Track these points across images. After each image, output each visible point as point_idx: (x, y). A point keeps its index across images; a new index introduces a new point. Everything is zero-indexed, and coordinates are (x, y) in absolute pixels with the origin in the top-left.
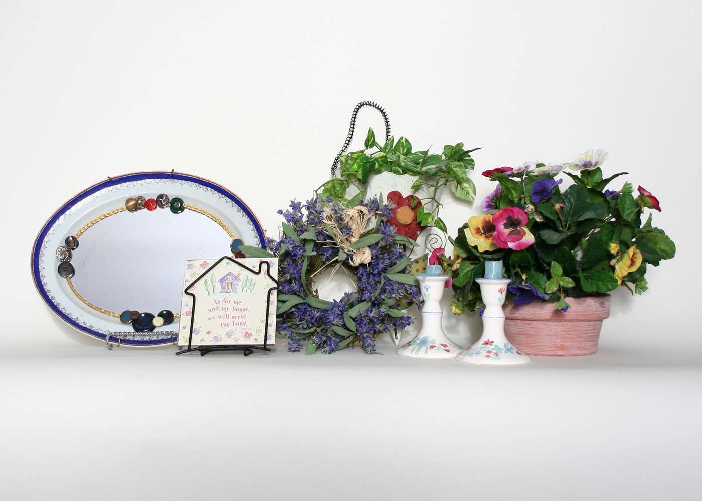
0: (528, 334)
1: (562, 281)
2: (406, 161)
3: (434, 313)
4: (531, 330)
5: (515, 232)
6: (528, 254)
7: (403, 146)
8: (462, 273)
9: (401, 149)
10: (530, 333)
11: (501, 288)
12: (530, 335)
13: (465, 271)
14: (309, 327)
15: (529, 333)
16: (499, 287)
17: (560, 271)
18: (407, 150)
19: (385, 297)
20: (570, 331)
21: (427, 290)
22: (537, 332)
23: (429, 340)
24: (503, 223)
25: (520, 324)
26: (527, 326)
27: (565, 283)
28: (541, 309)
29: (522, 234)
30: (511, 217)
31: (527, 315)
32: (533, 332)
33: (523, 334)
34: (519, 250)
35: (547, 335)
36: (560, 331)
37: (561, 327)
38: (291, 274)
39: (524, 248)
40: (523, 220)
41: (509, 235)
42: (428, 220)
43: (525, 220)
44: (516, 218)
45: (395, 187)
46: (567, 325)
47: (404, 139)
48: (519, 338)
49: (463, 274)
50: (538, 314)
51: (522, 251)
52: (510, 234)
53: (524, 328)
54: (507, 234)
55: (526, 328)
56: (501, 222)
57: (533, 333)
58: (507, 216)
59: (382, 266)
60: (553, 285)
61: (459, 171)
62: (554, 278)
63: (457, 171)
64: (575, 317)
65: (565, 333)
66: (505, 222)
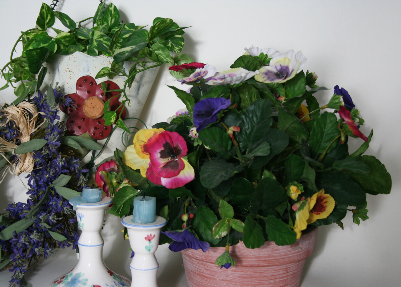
0: (203, 276)
1: (235, 224)
2: (101, 39)
4: (206, 272)
5: (172, 163)
6: (189, 191)
7: (111, 15)
8: (122, 201)
9: (110, 18)
10: (206, 275)
12: (206, 277)
13: (127, 198)
15: (203, 274)
16: (146, 234)
17: (231, 213)
18: (115, 21)
19: (43, 217)
20: (252, 277)
21: (81, 219)
22: (212, 276)
23: (81, 279)
24: (159, 151)
25: (195, 263)
26: (202, 266)
27: (238, 227)
28: (214, 251)
29: (180, 167)
30: (169, 144)
31: (199, 255)
32: (208, 274)
33: (199, 275)
34: (174, 187)
35: (224, 280)
36: (239, 277)
37: (240, 273)
39: (181, 185)
40: (182, 149)
41: (164, 167)
42: (111, 119)
43: (184, 149)
44: (175, 145)
45: (88, 70)
46: (248, 271)
47: (113, 7)
48: (195, 278)
49: (123, 203)
50: (210, 256)
51: (178, 189)
52: (166, 165)
53: (198, 267)
54: (162, 166)
55: (200, 268)
56: (159, 149)
57: (208, 276)
58: (164, 142)
59: (47, 176)
60: (222, 228)
61: (162, 55)
62: (224, 219)
63: (160, 54)
64: (256, 264)
65: (245, 280)
66: (163, 149)
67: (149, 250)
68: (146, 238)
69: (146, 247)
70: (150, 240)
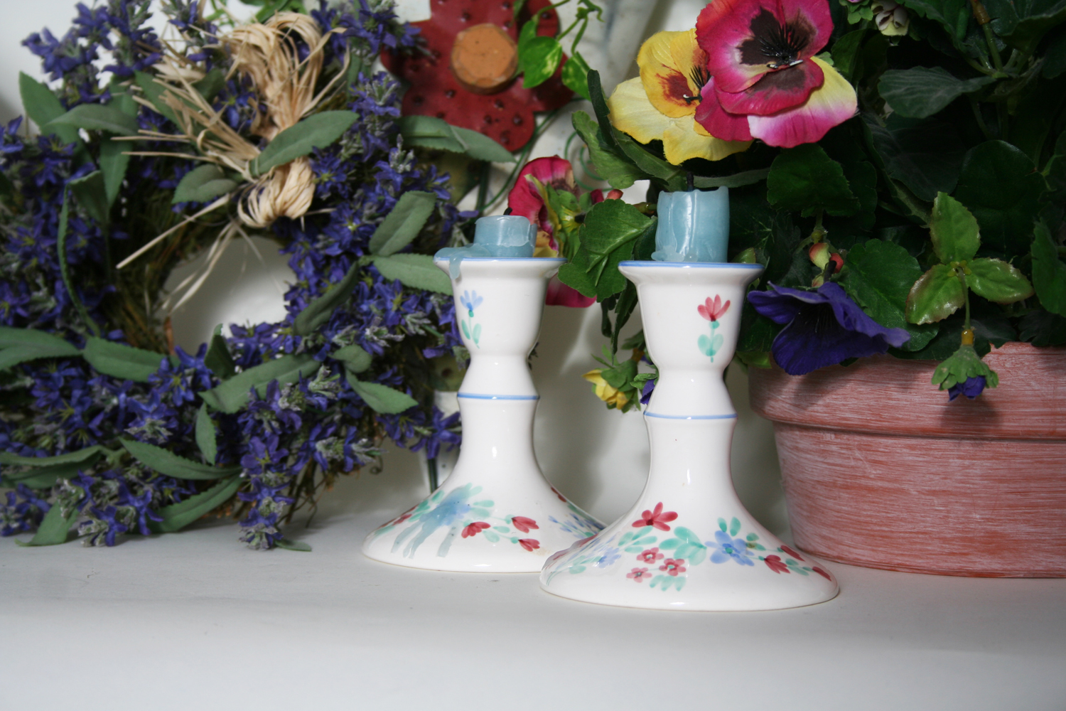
0: (861, 487)
1: (981, 275)
3: (499, 398)
4: (873, 472)
5: (783, 75)
6: (837, 164)
8: (603, 246)
10: (870, 483)
11: (708, 300)
12: (871, 490)
13: (619, 240)
14: (73, 447)
15: (863, 482)
16: (701, 295)
17: (972, 237)
19: (342, 338)
20: (1028, 479)
21: (471, 310)
22: (895, 481)
23: (471, 501)
24: (738, 43)
25: (834, 448)
26: (858, 454)
27: (991, 285)
28: (905, 388)
29: (809, 83)
30: (771, 15)
31: (852, 411)
32: (881, 478)
33: (846, 487)
34: (790, 144)
35: (934, 493)
36: (984, 477)
37: (987, 464)
38: (27, 256)
39: (813, 138)
40: (813, 25)
41: (755, 86)
42: (545, 65)
43: (820, 26)
44: (789, 18)
46: (1015, 456)
48: (830, 503)
49: (605, 251)
50: (892, 407)
51: (803, 151)
52: (760, 83)
53: (845, 462)
54: (749, 84)
55: (853, 463)
56: (736, 37)
57: (880, 484)
58: (756, 13)
59: (352, 227)
60: (940, 292)
62: (947, 262)
64: (1044, 425)
65: (1003, 487)
66: (748, 36)
67: (711, 353)
68: (701, 309)
69: (702, 341)
70: (713, 318)
